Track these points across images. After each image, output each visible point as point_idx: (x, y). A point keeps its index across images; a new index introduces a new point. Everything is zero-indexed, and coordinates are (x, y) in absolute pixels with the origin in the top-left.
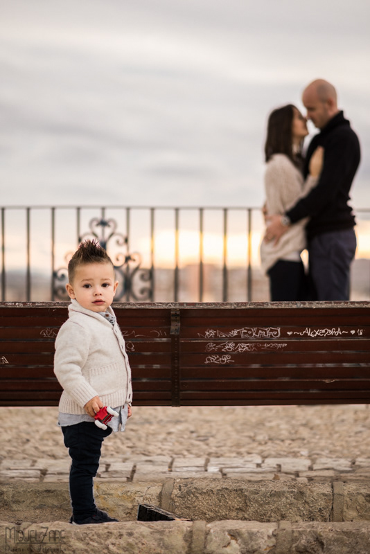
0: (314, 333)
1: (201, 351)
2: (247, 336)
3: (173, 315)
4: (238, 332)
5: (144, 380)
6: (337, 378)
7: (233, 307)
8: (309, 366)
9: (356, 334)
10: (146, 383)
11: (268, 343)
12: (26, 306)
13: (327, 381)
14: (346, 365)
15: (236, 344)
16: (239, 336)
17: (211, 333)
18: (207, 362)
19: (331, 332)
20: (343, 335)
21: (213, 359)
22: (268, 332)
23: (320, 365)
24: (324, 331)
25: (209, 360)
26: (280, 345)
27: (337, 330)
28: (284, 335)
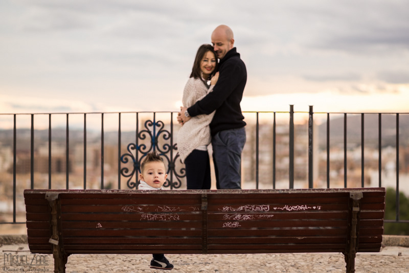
0: (290, 208)
1: (220, 219)
2: (249, 210)
3: (203, 198)
4: (243, 208)
5: (185, 238)
6: (306, 236)
7: (240, 193)
8: (287, 228)
9: (316, 209)
10: (186, 239)
11: (262, 214)
12: (114, 193)
13: (299, 238)
14: (311, 228)
15: (242, 215)
16: (243, 210)
17: (226, 208)
18: (224, 226)
19: (301, 208)
20: (309, 209)
21: (228, 224)
22: (261, 208)
23: (295, 228)
24: (296, 207)
25: (225, 225)
26: (269, 216)
27: (304, 206)
28: (271, 209)
